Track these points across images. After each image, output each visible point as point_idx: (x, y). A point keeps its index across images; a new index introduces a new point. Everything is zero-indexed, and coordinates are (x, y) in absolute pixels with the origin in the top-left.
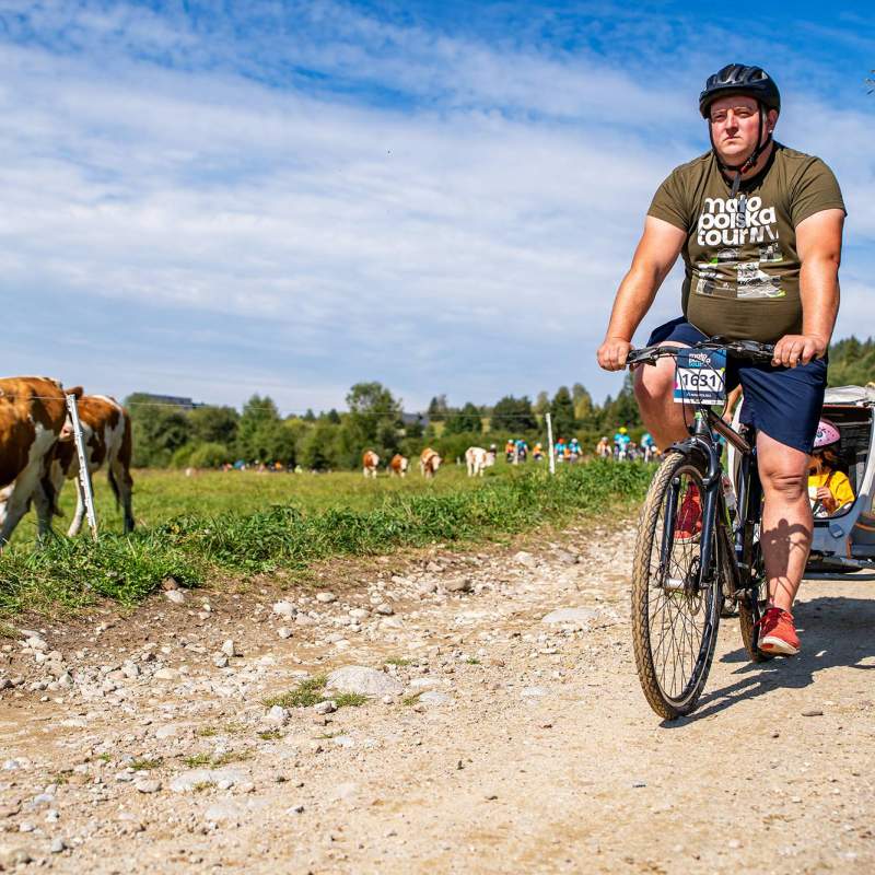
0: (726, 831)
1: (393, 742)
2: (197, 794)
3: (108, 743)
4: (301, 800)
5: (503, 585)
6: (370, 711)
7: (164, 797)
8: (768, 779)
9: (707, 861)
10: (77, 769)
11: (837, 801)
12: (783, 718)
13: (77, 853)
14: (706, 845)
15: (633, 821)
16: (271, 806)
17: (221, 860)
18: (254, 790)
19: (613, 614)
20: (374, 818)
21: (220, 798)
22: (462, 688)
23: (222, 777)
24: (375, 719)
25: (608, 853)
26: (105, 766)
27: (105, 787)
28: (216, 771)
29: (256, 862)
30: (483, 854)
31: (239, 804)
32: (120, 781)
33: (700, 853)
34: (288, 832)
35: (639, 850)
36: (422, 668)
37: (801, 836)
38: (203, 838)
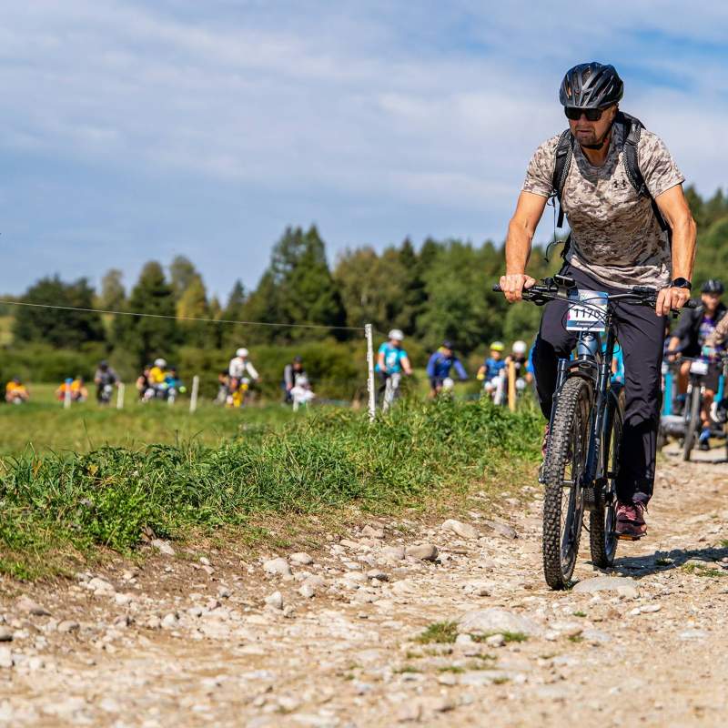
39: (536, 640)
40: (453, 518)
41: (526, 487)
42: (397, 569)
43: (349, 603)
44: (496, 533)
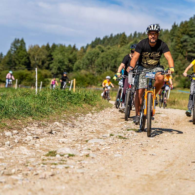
39: (77, 156)
40: (57, 121)
41: (77, 113)
42: (41, 135)
43: (28, 144)
44: (68, 126)
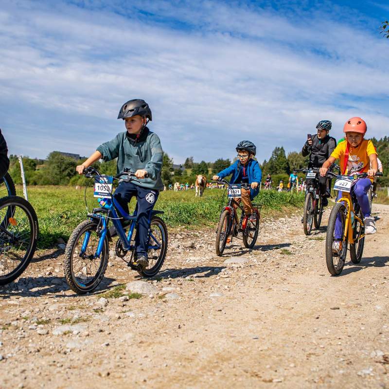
0: (290, 359)
1: (152, 315)
2: (64, 336)
3: (27, 312)
4: (109, 340)
5: (209, 246)
6: (143, 301)
7: (49, 337)
8: (312, 337)
9: (280, 373)
10: (13, 323)
11: (339, 348)
12: (322, 310)
13: (9, 361)
14: (280, 366)
15: (250, 354)
16: (95, 342)
17: (71, 366)
18: (88, 335)
19: (255, 260)
20: (139, 349)
21: (74, 338)
22: (185, 292)
23: (75, 329)
24: (145, 305)
25: (238, 367)
26: (25, 322)
27: (24, 332)
28: (73, 327)
29: (86, 367)
30: (184, 366)
31: (81, 341)
32: (31, 329)
33: (277, 369)
34: (101, 354)
35: (251, 367)
36: (168, 282)
37: (321, 363)
38: (64, 356)
